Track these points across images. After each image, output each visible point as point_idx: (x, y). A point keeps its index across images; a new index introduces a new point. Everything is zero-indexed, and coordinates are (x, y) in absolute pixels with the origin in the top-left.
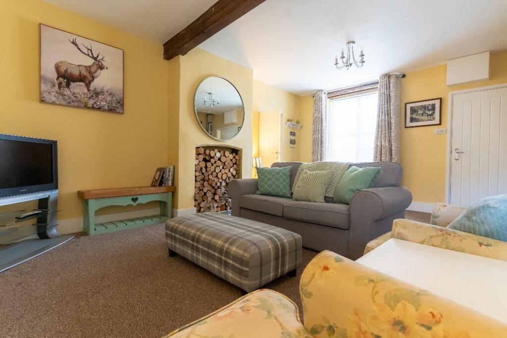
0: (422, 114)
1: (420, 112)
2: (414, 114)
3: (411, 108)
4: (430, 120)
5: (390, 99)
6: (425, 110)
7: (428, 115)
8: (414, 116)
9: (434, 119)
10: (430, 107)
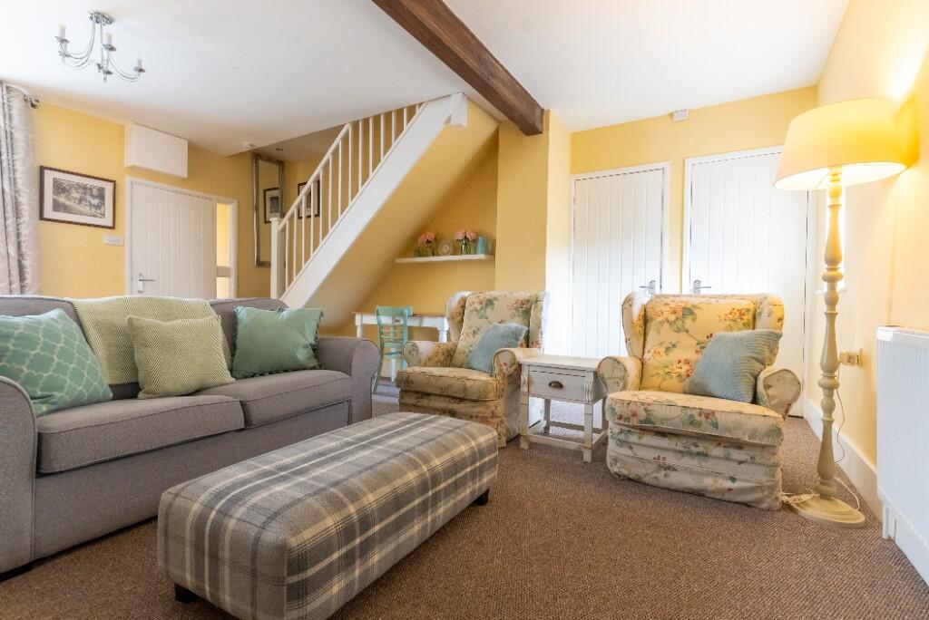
0: (80, 201)
1: (75, 195)
2: (63, 195)
3: (55, 181)
4: (94, 216)
5: (12, 145)
6: (85, 194)
7: (91, 205)
8: (62, 199)
9: (103, 215)
10: (95, 192)
